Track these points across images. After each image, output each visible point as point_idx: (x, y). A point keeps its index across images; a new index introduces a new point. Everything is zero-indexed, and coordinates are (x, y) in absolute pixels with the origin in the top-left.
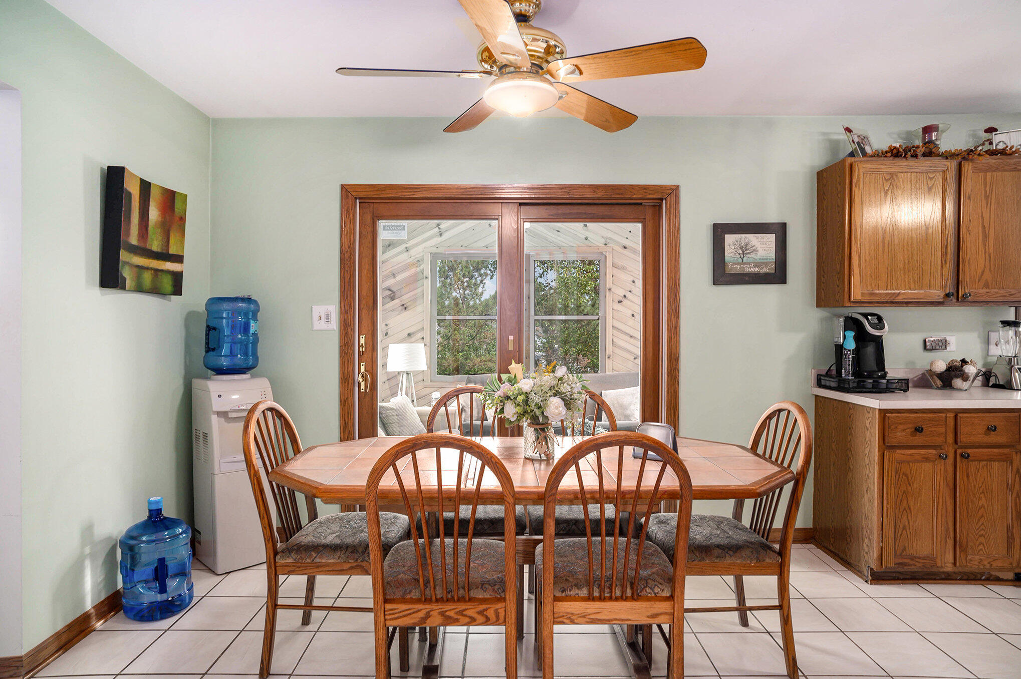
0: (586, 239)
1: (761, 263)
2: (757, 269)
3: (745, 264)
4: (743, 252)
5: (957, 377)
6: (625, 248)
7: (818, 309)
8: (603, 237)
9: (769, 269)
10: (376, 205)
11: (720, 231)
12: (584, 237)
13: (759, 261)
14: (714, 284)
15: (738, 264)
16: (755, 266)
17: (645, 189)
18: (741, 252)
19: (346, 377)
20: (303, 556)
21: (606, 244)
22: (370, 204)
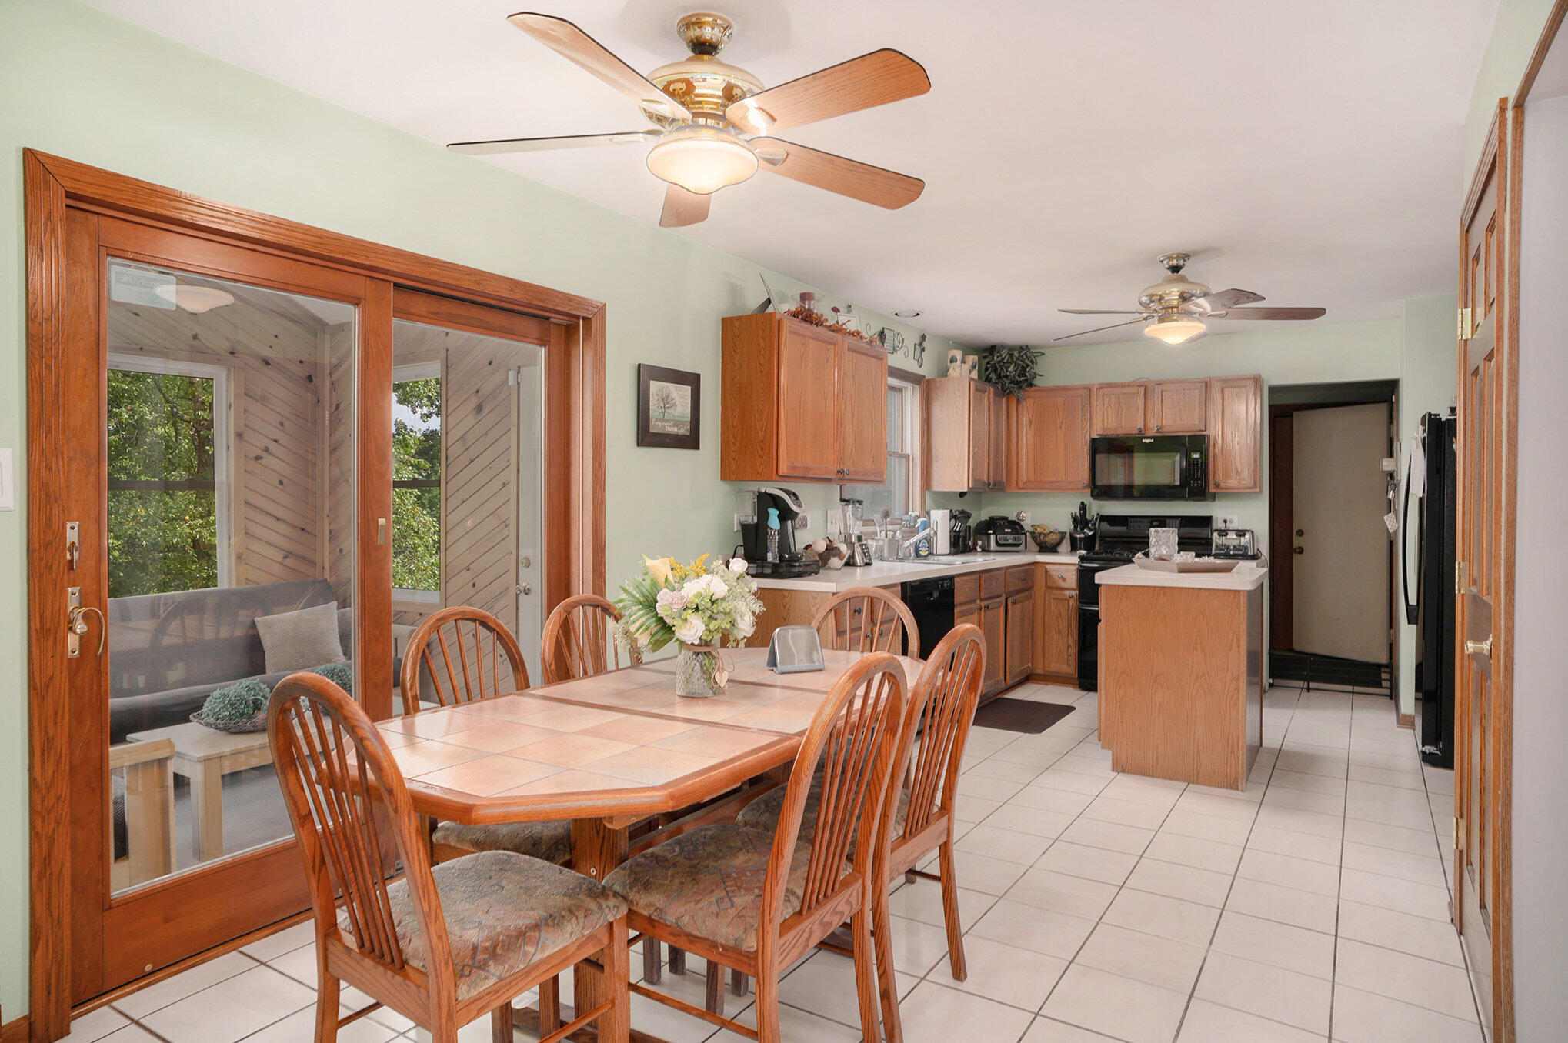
0: (195, 337)
1: (679, 421)
2: (675, 429)
3: (667, 421)
4: (665, 405)
5: (834, 556)
6: (267, 363)
7: (722, 482)
8: (226, 339)
9: (684, 430)
10: (104, 221)
11: (645, 374)
12: (190, 334)
13: (679, 419)
14: (638, 446)
15: (660, 420)
16: (675, 425)
17: (570, 300)
18: (663, 405)
19: (48, 623)
20: (512, 962)
21: (232, 353)
22: (90, 216)
